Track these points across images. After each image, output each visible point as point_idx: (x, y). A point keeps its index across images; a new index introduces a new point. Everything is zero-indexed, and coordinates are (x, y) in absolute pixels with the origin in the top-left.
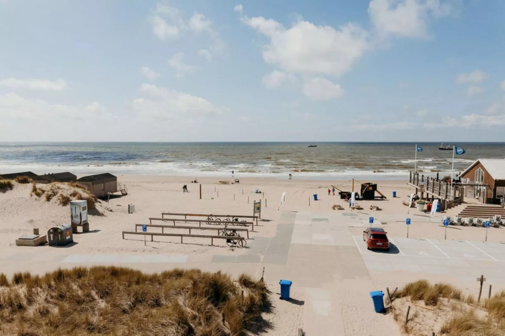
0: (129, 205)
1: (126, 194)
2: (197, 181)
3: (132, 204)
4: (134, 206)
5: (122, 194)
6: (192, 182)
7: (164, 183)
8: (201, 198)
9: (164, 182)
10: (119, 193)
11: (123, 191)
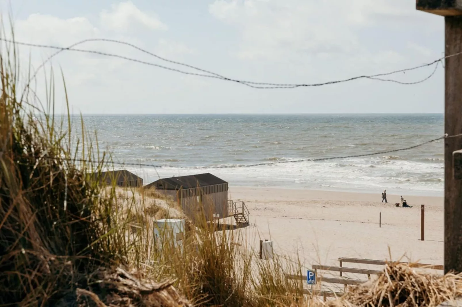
0: (261, 242)
1: (246, 224)
2: (408, 204)
3: (266, 240)
4: (271, 245)
5: (237, 223)
6: (398, 205)
7: (327, 205)
8: (423, 239)
9: (327, 203)
10: (230, 221)
11: (240, 216)
